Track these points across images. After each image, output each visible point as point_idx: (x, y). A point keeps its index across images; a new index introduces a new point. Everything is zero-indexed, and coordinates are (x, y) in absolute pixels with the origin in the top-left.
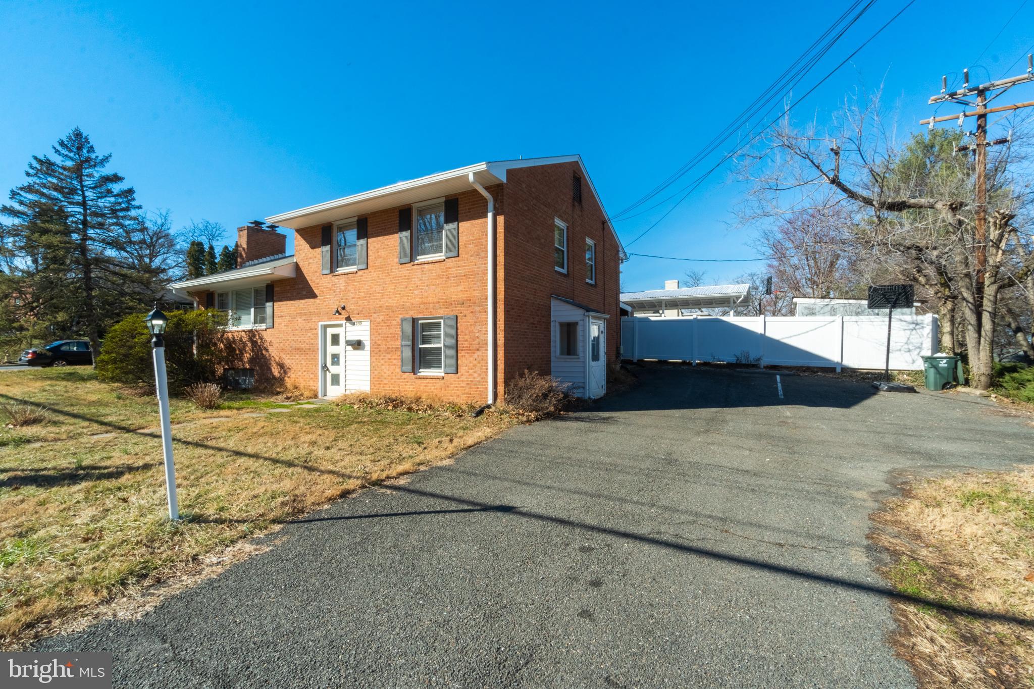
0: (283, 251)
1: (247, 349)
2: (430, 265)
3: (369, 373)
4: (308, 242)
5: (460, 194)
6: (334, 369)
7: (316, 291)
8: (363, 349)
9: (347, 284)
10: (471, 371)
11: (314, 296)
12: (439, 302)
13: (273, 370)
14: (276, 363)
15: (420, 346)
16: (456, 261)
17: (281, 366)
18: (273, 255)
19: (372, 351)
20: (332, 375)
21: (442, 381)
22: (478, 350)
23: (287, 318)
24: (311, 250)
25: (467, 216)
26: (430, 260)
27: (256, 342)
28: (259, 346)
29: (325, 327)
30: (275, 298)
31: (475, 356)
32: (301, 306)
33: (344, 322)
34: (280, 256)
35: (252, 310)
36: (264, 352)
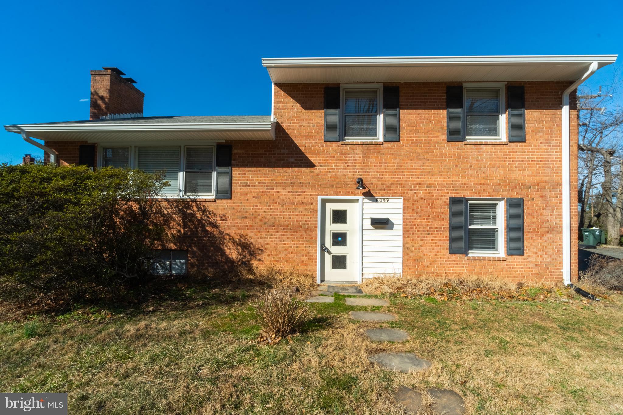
0: (141, 111)
1: (173, 224)
2: (489, 147)
3: (401, 255)
4: (298, 101)
5: (525, 83)
6: (338, 251)
7: (312, 160)
8: (391, 228)
9: (365, 156)
10: (540, 253)
11: (310, 165)
12: (499, 184)
13: (228, 251)
14: (234, 242)
15: (470, 227)
16: (521, 146)
17: (245, 246)
18: (133, 113)
19: (406, 232)
20: (333, 256)
21: (505, 263)
22: (548, 232)
23: (258, 189)
24: (304, 111)
25: (534, 105)
26: (489, 141)
27: (193, 215)
28: (200, 221)
29: (324, 202)
30: (233, 162)
31: (545, 238)
32: (286, 175)
33: (361, 198)
34: (139, 115)
35: (181, 175)
36: (209, 228)
